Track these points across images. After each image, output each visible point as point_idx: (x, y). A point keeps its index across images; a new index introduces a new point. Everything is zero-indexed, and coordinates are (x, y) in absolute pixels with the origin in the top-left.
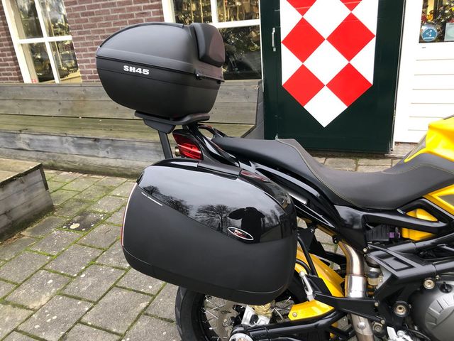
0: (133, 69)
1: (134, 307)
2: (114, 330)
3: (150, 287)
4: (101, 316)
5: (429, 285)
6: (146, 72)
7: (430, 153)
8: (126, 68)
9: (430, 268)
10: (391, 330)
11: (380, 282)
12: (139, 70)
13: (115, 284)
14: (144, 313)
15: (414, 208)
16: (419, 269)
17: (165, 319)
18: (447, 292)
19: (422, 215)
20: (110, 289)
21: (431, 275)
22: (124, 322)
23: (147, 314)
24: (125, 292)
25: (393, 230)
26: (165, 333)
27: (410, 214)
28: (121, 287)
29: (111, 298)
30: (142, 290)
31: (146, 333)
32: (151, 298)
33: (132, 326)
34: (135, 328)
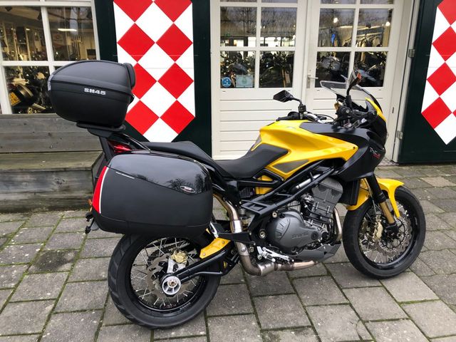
0: (92, 91)
1: (41, 312)
2: (30, 332)
3: (49, 294)
4: (9, 326)
5: (275, 215)
6: (103, 93)
7: (265, 144)
8: (86, 90)
9: (274, 206)
10: (259, 248)
11: (249, 221)
12: (98, 92)
13: (7, 301)
14: (54, 312)
15: (260, 176)
16: (269, 207)
17: (78, 311)
18: (284, 217)
19: (265, 178)
20: (5, 306)
21: (275, 210)
22: (36, 324)
23: (57, 313)
24: (23, 305)
25: (252, 190)
26: (82, 320)
27: (259, 179)
28: (15, 302)
29: (9, 312)
30: (41, 298)
31: (65, 325)
32: (54, 301)
33: (46, 324)
34: (50, 325)
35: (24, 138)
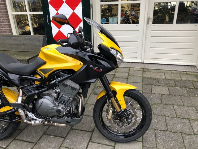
5: (36, 97)
10: (28, 113)
15: (35, 75)
16: (33, 92)
19: (38, 76)
35: (15, 45)
